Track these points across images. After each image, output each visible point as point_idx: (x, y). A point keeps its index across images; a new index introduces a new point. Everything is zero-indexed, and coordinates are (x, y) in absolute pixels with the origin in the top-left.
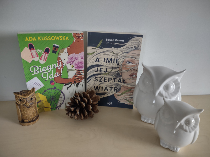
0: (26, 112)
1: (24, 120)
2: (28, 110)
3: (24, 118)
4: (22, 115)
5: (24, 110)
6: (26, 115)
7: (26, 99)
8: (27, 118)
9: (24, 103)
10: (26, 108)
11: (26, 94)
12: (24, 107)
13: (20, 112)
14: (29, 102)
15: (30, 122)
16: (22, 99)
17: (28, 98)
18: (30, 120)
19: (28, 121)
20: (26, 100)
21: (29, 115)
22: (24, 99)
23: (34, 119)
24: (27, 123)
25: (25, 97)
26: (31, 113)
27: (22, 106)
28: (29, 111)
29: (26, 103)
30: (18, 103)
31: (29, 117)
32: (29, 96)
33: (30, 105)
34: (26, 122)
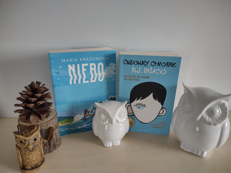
0: (27, 157)
1: (26, 166)
2: (30, 154)
3: (26, 163)
4: (23, 160)
5: (25, 154)
8: (29, 164)
9: (25, 145)
10: (28, 152)
11: (28, 134)
12: (25, 151)
13: (20, 156)
14: (31, 144)
15: (33, 168)
16: (23, 141)
17: (31, 139)
19: (30, 168)
20: (29, 142)
21: (32, 160)
22: (25, 140)
24: (29, 170)
25: (27, 139)
27: (23, 149)
28: (32, 156)
29: (28, 145)
30: (18, 145)
31: (31, 163)
32: (31, 137)
33: (34, 148)
34: (28, 168)
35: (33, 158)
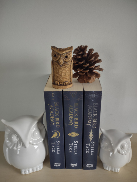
0: (58, 71)
1: (56, 81)
2: (60, 68)
3: (56, 78)
5: (56, 68)
6: (57, 75)
7: (60, 54)
8: (58, 79)
9: (57, 59)
10: (59, 66)
12: (56, 65)
15: (60, 85)
16: (56, 55)
17: (62, 54)
18: (61, 83)
20: (60, 57)
21: (60, 75)
22: (59, 54)
23: (65, 83)
24: (58, 85)
26: (63, 74)
28: (61, 71)
29: (60, 59)
31: (60, 78)
32: (63, 52)
33: (64, 64)
35: (62, 74)
